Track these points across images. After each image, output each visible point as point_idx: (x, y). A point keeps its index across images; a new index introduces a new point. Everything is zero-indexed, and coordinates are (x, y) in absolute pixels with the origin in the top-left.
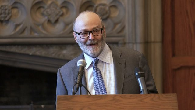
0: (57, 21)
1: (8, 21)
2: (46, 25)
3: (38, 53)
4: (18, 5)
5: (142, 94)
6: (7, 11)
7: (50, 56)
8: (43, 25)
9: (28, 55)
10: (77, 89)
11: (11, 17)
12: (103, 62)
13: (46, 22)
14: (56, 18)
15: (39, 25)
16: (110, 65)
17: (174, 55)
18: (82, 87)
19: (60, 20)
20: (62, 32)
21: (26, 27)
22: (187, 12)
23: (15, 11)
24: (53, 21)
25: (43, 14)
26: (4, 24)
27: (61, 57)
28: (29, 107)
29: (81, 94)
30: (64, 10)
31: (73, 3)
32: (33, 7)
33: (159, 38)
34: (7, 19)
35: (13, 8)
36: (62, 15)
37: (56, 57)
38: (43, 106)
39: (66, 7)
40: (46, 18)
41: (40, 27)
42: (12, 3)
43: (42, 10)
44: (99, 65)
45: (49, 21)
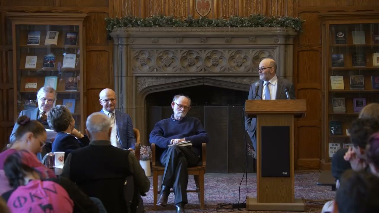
0: (241, 66)
1: (217, 65)
2: (236, 67)
3: (232, 81)
4: (222, 58)
5: (288, 100)
6: (217, 60)
7: (237, 82)
8: (234, 67)
9: (227, 82)
10: (255, 97)
11: (219, 63)
12: (271, 84)
13: (236, 66)
14: (241, 64)
15: (232, 67)
16: (275, 86)
17: (298, 82)
18: (258, 96)
19: (243, 65)
20: (244, 71)
21: (226, 68)
22: (306, 62)
23: (221, 60)
24: (239, 65)
25: (234, 62)
26: (215, 66)
27: (243, 83)
28: (227, 107)
29: (257, 99)
30: (245, 60)
31: (250, 57)
32: (229, 58)
33: (291, 74)
34: (217, 64)
35: (220, 59)
36: (244, 63)
37: (241, 83)
38: (234, 106)
39: (245, 59)
40: (236, 64)
41: (233, 68)
42: (219, 56)
43: (234, 60)
44: (269, 85)
45: (237, 65)
